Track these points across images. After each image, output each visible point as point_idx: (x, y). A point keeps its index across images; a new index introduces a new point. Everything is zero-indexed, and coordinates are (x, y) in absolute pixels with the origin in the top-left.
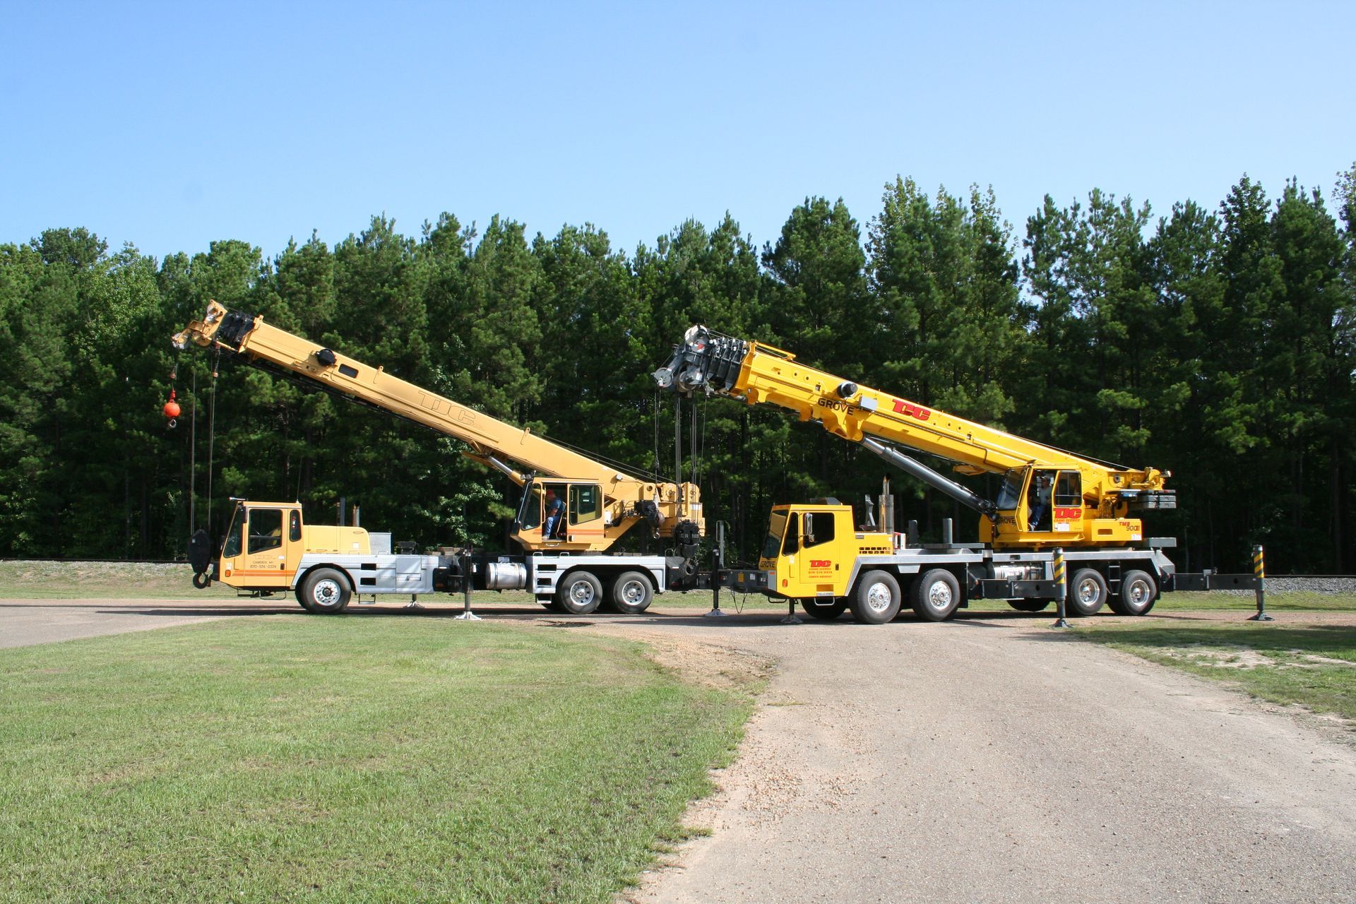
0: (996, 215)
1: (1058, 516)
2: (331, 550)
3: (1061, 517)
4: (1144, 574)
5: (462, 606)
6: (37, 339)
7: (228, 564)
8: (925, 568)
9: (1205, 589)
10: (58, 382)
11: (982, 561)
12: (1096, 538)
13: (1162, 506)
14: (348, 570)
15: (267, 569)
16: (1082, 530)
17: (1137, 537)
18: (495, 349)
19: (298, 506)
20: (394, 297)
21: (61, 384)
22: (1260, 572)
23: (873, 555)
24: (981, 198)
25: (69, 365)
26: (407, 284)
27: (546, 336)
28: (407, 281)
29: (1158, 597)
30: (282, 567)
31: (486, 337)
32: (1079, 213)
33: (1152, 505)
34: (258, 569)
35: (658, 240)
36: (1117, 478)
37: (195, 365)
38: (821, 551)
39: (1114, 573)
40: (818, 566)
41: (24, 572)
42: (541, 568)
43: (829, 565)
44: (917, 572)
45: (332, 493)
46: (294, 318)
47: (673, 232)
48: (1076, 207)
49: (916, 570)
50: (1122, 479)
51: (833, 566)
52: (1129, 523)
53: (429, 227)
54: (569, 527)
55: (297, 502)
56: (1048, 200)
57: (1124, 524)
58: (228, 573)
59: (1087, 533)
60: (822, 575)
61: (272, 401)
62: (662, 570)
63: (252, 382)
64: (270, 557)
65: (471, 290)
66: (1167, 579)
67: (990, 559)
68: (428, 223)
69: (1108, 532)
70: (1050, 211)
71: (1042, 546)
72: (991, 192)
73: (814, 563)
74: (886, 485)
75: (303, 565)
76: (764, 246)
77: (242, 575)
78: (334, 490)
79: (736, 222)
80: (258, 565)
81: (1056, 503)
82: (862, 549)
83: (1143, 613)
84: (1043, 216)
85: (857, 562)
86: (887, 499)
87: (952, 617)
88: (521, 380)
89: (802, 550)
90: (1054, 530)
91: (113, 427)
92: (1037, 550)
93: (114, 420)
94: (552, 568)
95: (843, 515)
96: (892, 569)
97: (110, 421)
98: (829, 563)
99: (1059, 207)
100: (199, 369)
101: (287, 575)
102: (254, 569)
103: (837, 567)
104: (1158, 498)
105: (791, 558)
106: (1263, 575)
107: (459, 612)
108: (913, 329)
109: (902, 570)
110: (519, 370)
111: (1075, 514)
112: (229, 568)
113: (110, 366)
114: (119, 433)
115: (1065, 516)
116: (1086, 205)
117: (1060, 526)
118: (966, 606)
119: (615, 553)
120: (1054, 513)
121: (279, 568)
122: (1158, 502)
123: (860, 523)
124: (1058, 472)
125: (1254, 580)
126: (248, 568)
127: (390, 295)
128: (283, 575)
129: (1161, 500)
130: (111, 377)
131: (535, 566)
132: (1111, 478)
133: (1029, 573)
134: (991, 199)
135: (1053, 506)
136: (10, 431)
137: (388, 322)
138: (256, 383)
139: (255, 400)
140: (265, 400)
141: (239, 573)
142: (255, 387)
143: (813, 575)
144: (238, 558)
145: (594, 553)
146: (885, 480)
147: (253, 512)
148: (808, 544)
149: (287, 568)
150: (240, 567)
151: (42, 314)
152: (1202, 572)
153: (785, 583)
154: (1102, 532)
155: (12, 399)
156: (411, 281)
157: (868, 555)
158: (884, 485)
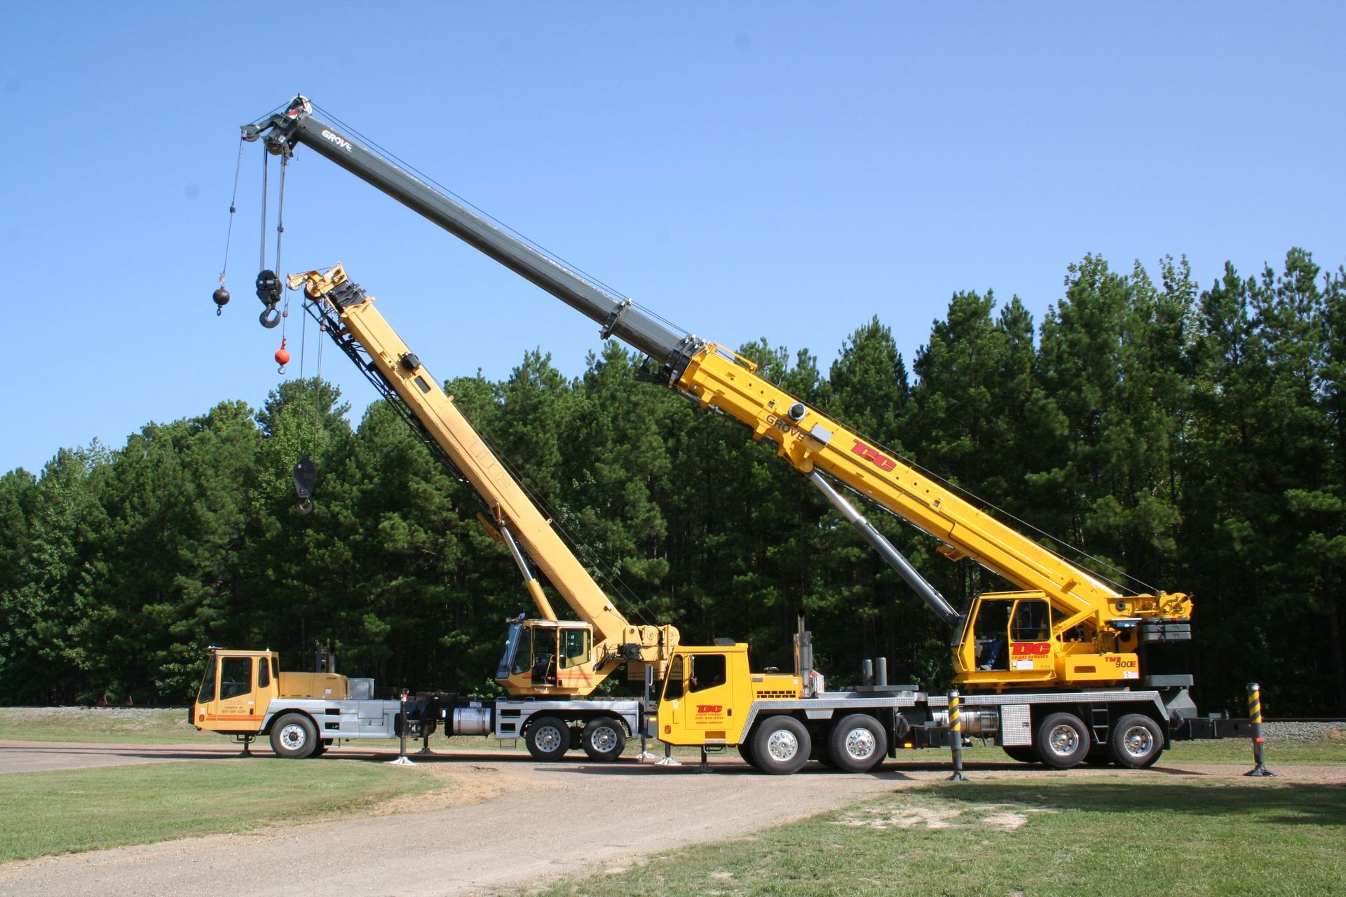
0: (1193, 290)
1: (1017, 652)
2: (305, 695)
3: (1022, 653)
4: (1145, 719)
5: (398, 751)
6: (212, 494)
7: (202, 709)
8: (840, 713)
9: (1213, 737)
10: (233, 534)
11: (913, 705)
12: (1071, 676)
13: (1169, 636)
14: (313, 715)
15: (237, 714)
16: (1053, 668)
17: (1133, 674)
18: (621, 484)
19: (268, 654)
20: (527, 436)
21: (235, 536)
22: (1255, 716)
23: (774, 699)
24: (1176, 271)
25: (242, 518)
26: (542, 421)
27: (674, 467)
28: (543, 417)
29: (1166, 746)
30: (252, 712)
31: (612, 472)
32: (1275, 279)
33: (1153, 637)
34: (229, 714)
35: (799, 355)
36: (1121, 605)
37: (342, 514)
38: (708, 696)
39: (1100, 719)
40: (707, 711)
41: (181, 719)
42: (505, 713)
43: (719, 711)
44: (830, 717)
45: (465, 638)
46: (433, 461)
47: (846, 340)
48: (1269, 273)
49: (829, 715)
50: (1128, 606)
51: (724, 712)
52: (1119, 659)
53: (593, 357)
54: (559, 669)
55: (268, 650)
56: (1229, 268)
57: (1112, 660)
58: (202, 718)
59: (1060, 672)
60: (710, 720)
61: (406, 546)
62: (635, 715)
63: (384, 529)
64: (243, 702)
65: (597, 424)
66: (1179, 725)
67: (926, 703)
68: (592, 352)
69: (1091, 669)
70: (1231, 281)
71: (1008, 687)
72: (1184, 263)
73: (701, 709)
74: (801, 623)
75: (270, 710)
76: (917, 352)
77: (215, 720)
78: (466, 634)
79: (886, 327)
80: (229, 710)
81: (1014, 636)
82: (759, 693)
83: (1146, 765)
84: (1222, 287)
85: (753, 707)
86: (802, 638)
87: (877, 768)
88: (643, 516)
89: (688, 694)
90: (1011, 669)
91: (273, 578)
92: (999, 691)
93: (274, 571)
94: (516, 713)
95: (736, 656)
96: (799, 714)
97: (270, 572)
98: (720, 708)
99: (1243, 275)
100: (345, 517)
101: (256, 720)
102: (225, 714)
103: (729, 713)
104: (1163, 628)
105: (675, 703)
106: (1259, 719)
107: (393, 757)
108: (1062, 435)
109: (810, 715)
110: (644, 504)
111: (1041, 648)
112: (203, 713)
113: (274, 517)
114: (277, 583)
115: (1026, 653)
116: (1280, 270)
117: (1022, 665)
118: (892, 755)
119: (596, 698)
120: (1011, 650)
121: (248, 713)
122: (1163, 632)
123: (757, 665)
124: (1016, 602)
125: (1250, 725)
126: (220, 713)
127: (523, 433)
128: (252, 720)
129: (1167, 630)
130: (276, 528)
131: (498, 712)
132: (1113, 606)
133: (978, 720)
134: (1185, 272)
135: (1010, 641)
136: (187, 583)
137: (527, 461)
138: (389, 530)
139: (389, 546)
140: (399, 546)
141: (212, 718)
142: (387, 534)
143: (700, 720)
144: (211, 703)
145: (579, 697)
146: (799, 619)
147: (227, 661)
148: (693, 688)
149: (256, 713)
150: (212, 711)
151: (219, 470)
152: (1207, 716)
153: (668, 729)
154: (1079, 669)
155: (192, 552)
156: (547, 418)
157: (767, 699)
158: (799, 623)
